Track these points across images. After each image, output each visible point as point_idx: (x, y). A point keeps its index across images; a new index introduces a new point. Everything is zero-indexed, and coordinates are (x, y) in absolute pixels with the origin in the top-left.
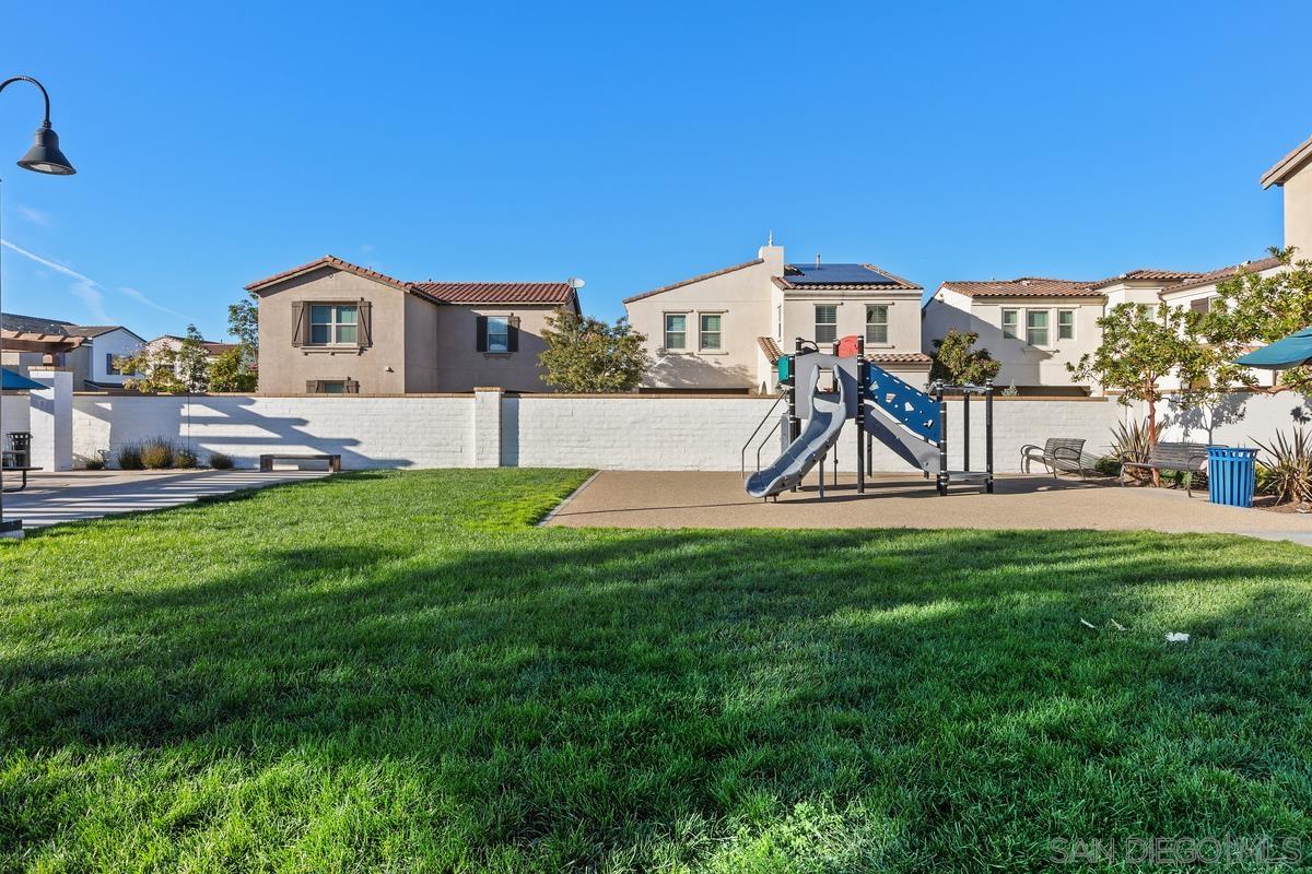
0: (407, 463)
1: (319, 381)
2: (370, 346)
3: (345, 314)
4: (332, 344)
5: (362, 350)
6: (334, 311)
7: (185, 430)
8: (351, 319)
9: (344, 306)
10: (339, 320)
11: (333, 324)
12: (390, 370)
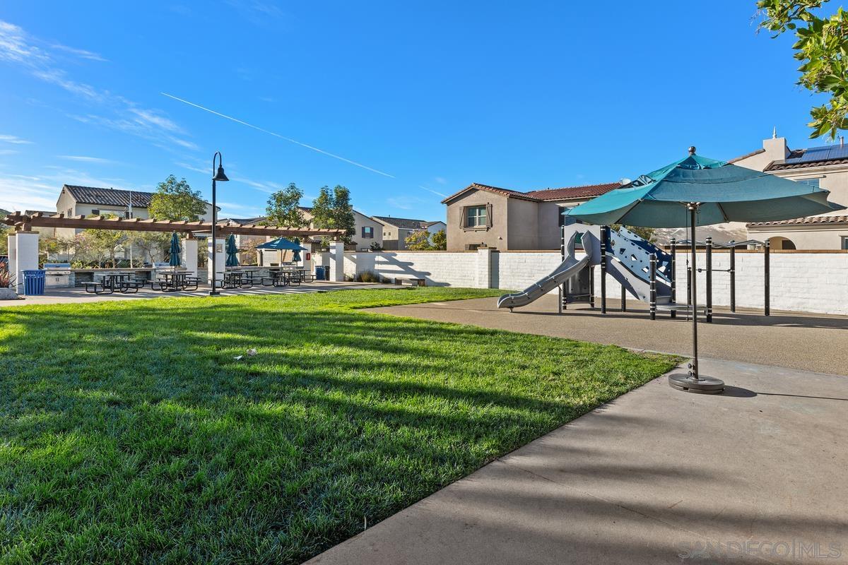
0: (448, 285)
1: (470, 245)
2: (492, 226)
3: (482, 211)
4: (476, 226)
5: (488, 229)
6: (477, 210)
7: (377, 267)
8: (484, 214)
9: (482, 207)
10: (480, 214)
11: (477, 216)
12: (501, 239)
